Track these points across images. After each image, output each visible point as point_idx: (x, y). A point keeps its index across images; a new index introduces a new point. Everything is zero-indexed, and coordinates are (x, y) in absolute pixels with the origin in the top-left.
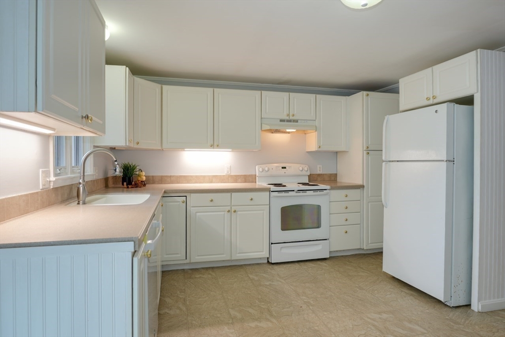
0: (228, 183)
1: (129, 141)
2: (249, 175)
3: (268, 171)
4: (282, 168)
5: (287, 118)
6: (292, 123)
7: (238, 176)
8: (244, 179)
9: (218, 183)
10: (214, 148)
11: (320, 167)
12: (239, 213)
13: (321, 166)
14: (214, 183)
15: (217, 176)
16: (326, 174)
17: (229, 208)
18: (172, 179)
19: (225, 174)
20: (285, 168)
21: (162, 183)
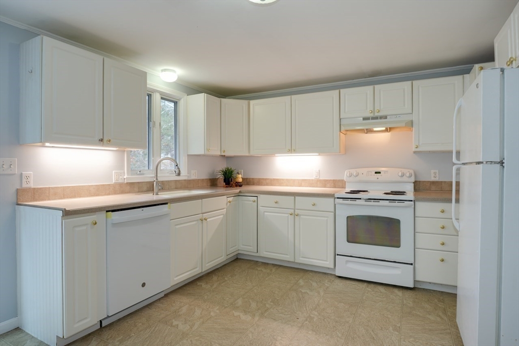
0: (317, 187)
1: (207, 150)
2: (339, 180)
3: (357, 176)
4: (376, 173)
5: (372, 115)
6: (379, 120)
7: (327, 180)
8: (333, 184)
9: (307, 187)
10: (291, 153)
11: (435, 173)
12: (302, 217)
13: (437, 171)
14: (303, 186)
15: (306, 180)
16: (445, 182)
17: (292, 211)
18: (267, 181)
19: (313, 179)
20: (380, 173)
21: (259, 185)
